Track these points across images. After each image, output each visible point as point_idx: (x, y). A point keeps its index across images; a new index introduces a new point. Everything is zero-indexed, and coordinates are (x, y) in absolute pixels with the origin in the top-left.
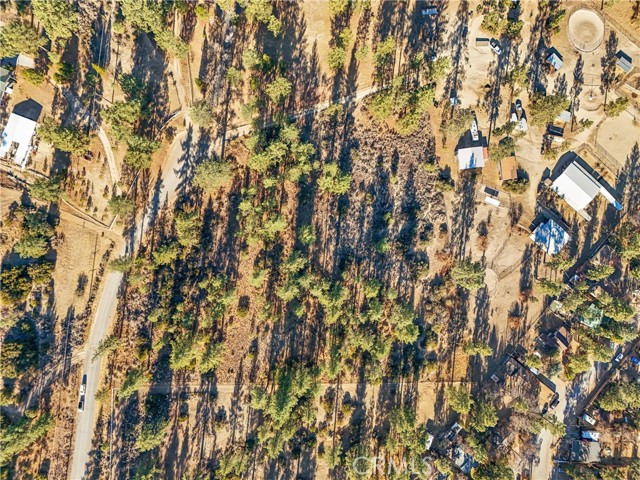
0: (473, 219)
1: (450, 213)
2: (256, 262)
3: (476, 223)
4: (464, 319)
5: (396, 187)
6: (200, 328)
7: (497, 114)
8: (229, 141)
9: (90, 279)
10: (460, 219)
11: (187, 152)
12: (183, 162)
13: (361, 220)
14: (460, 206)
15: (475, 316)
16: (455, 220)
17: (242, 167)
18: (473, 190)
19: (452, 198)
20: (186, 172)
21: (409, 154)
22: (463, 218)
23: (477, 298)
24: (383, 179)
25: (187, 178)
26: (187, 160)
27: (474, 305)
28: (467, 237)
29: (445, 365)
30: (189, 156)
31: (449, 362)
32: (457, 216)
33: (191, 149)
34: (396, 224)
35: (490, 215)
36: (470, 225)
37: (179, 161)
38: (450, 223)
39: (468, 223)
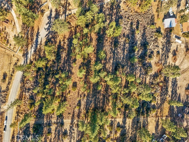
0: (170, 49)
1: (161, 46)
2: (80, 68)
3: (171, 51)
4: (167, 91)
5: (138, 36)
6: (56, 95)
7: (180, 5)
8: (68, 16)
9: (8, 75)
10: (165, 49)
11: (50, 21)
12: (48, 25)
13: (123, 50)
14: (165, 44)
15: (171, 90)
16: (163, 49)
17: (73, 27)
18: (170, 37)
19: (161, 40)
20: (49, 29)
21: (143, 22)
22: (166, 49)
23: (172, 82)
24: (133, 32)
25: (50, 32)
26: (50, 24)
27: (171, 85)
28: (168, 57)
29: (159, 110)
30: (51, 22)
31: (161, 109)
32: (164, 48)
33: (52, 19)
34: (138, 51)
35: (177, 47)
36: (169, 52)
37: (46, 24)
38: (161, 51)
39: (168, 51)
